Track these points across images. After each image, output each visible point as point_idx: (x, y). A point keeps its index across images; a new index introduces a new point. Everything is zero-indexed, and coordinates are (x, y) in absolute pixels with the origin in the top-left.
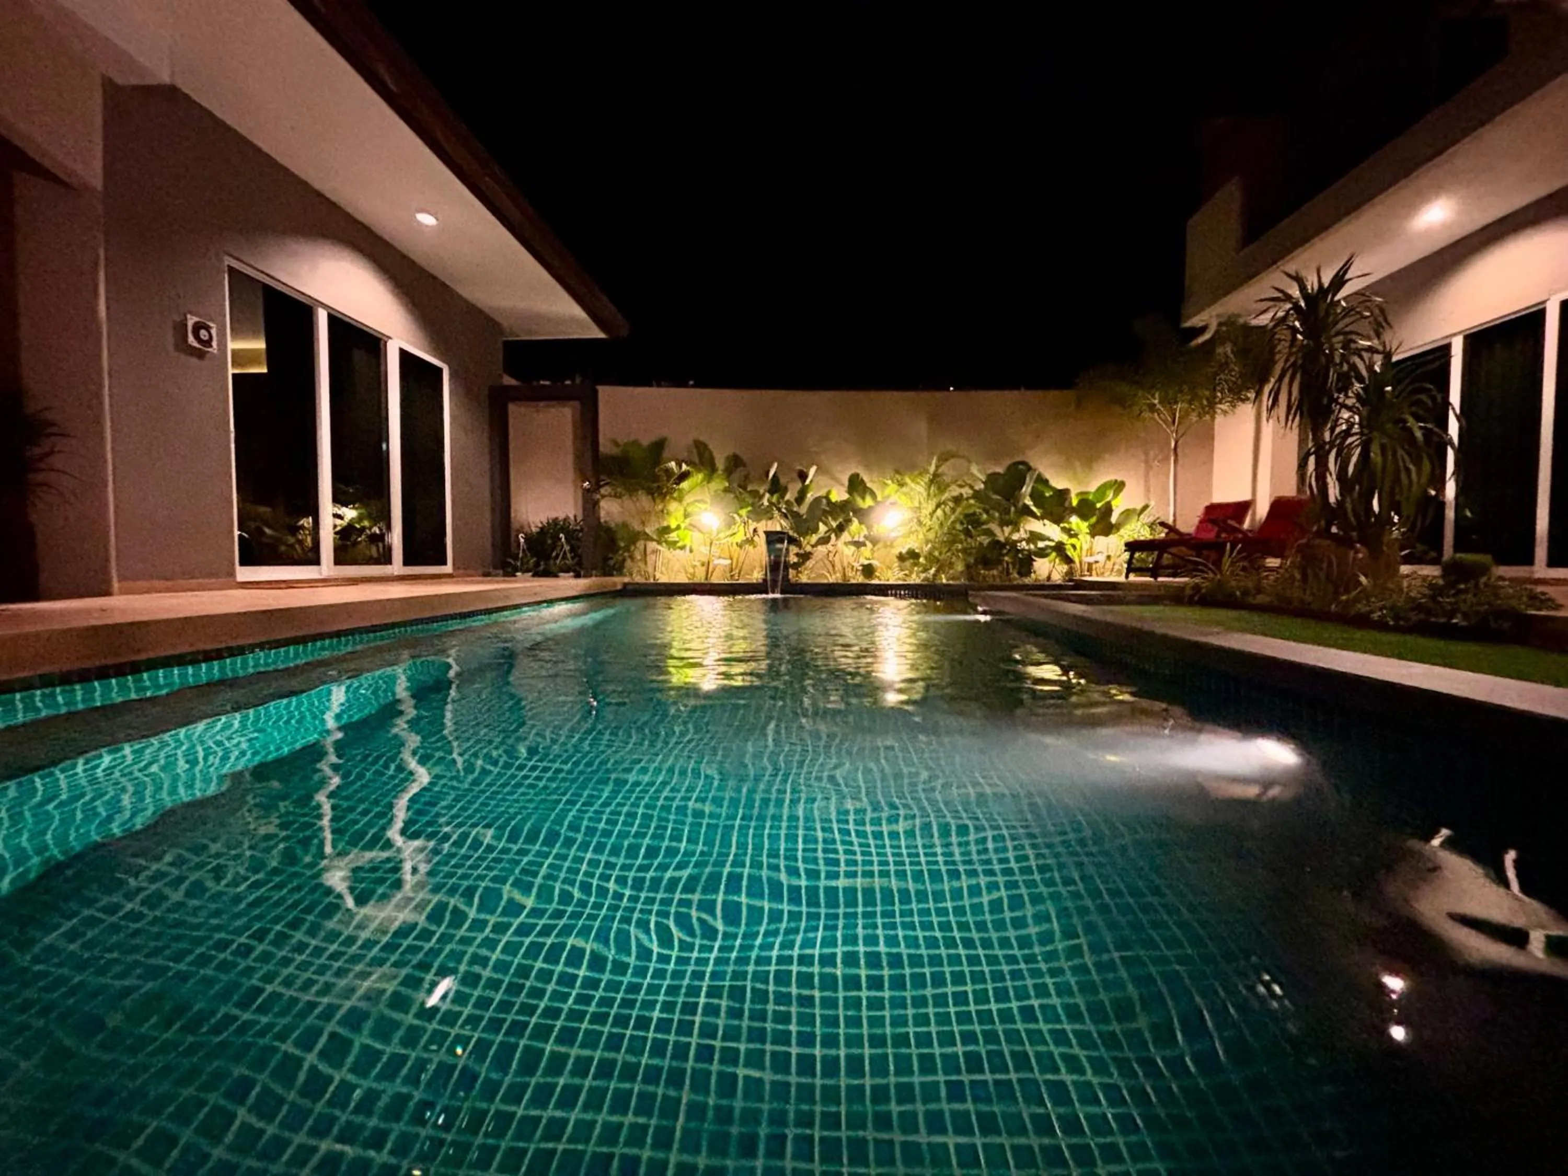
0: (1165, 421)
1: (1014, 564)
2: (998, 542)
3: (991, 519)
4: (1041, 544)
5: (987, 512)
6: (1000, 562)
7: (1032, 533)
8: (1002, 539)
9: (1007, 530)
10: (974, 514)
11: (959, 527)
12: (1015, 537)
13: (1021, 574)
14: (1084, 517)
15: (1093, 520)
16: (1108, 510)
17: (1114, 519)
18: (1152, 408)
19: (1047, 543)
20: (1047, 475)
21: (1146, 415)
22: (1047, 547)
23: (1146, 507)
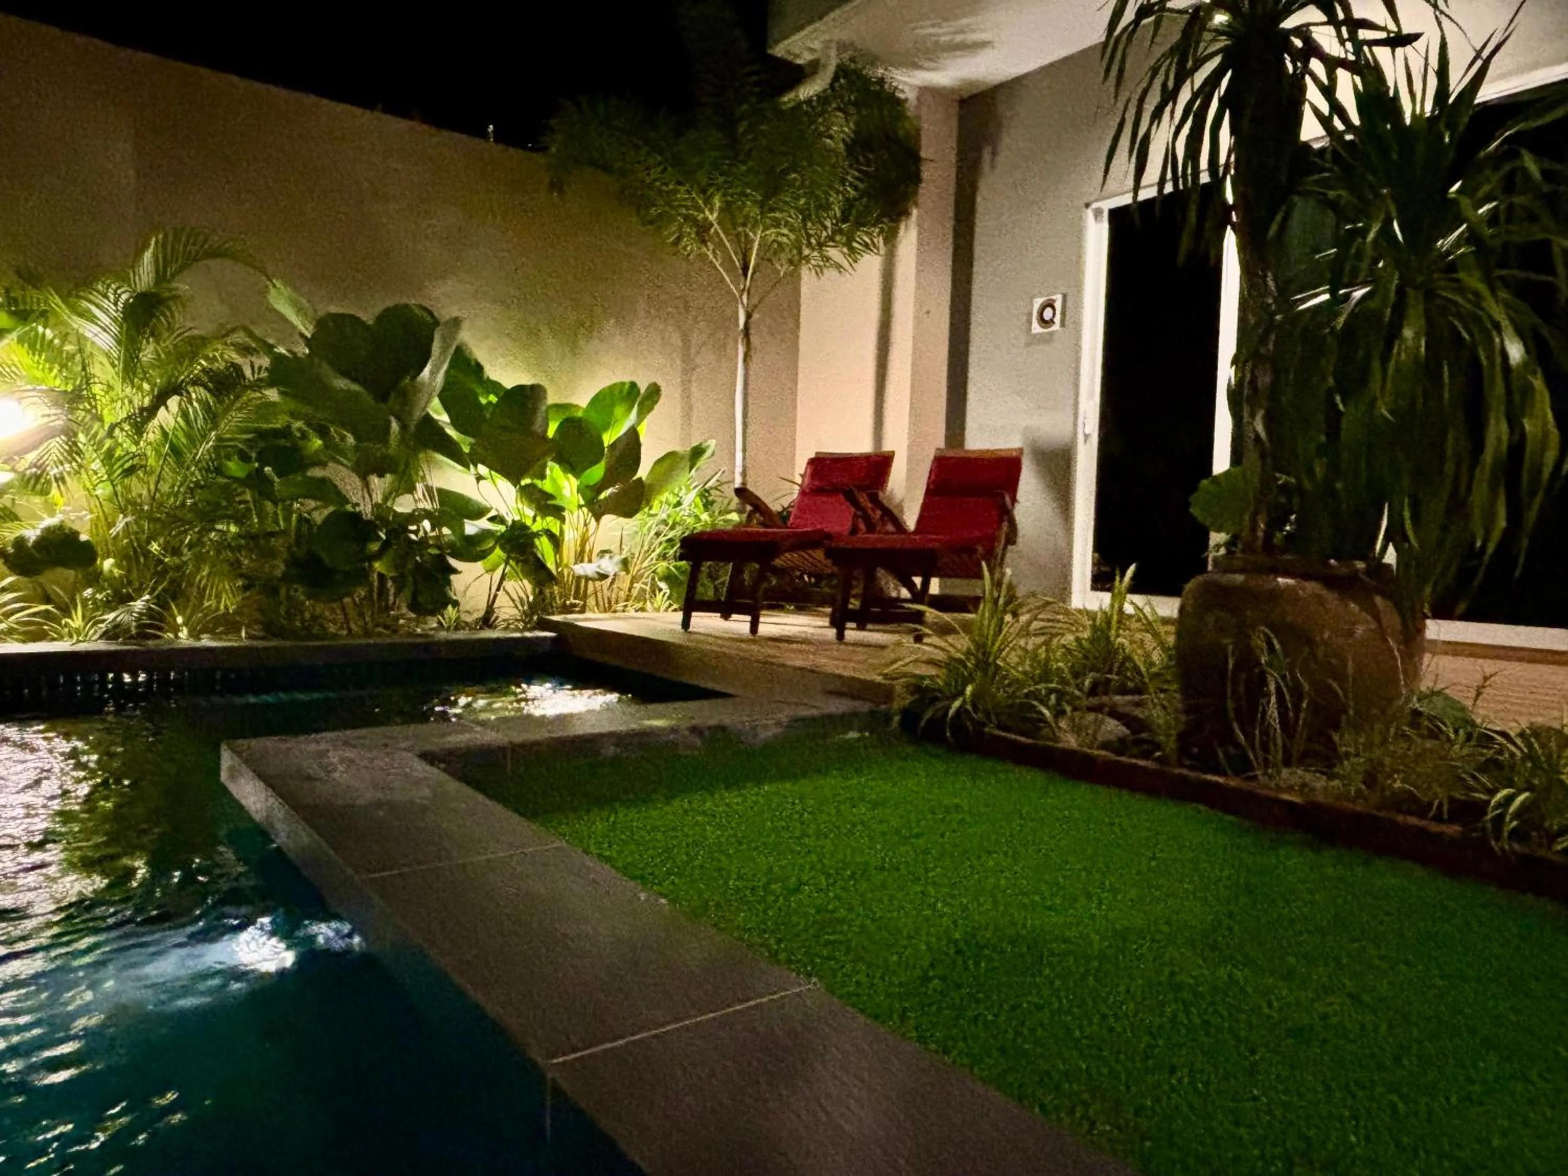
0: (730, 269)
1: (400, 583)
2: (357, 517)
3: (333, 450)
4: (471, 528)
5: (323, 432)
6: (362, 576)
7: (446, 496)
8: (366, 510)
9: (379, 484)
10: (286, 432)
11: (235, 467)
12: (404, 505)
13: (421, 609)
14: (573, 466)
15: (597, 472)
16: (631, 447)
17: (643, 472)
18: (703, 229)
19: (483, 523)
20: (480, 353)
21: (689, 245)
22: (485, 535)
23: (697, 452)
